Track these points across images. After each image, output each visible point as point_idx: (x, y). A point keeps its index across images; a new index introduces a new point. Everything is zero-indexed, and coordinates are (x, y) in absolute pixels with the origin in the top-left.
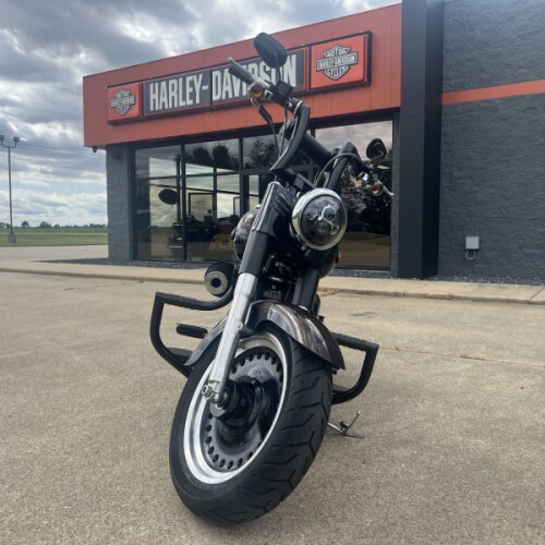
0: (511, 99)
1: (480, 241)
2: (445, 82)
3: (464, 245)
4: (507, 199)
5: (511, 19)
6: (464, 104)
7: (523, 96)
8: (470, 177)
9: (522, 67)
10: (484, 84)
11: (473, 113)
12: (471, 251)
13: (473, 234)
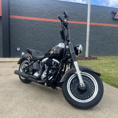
0: (25, 20)
1: (20, 49)
2: (10, 12)
3: (17, 50)
4: (25, 40)
5: (24, 3)
6: (15, 18)
7: (27, 20)
8: (17, 35)
9: (27, 14)
10: (19, 15)
11: (17, 21)
12: (18, 51)
13: (18, 47)
